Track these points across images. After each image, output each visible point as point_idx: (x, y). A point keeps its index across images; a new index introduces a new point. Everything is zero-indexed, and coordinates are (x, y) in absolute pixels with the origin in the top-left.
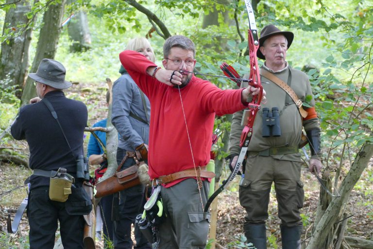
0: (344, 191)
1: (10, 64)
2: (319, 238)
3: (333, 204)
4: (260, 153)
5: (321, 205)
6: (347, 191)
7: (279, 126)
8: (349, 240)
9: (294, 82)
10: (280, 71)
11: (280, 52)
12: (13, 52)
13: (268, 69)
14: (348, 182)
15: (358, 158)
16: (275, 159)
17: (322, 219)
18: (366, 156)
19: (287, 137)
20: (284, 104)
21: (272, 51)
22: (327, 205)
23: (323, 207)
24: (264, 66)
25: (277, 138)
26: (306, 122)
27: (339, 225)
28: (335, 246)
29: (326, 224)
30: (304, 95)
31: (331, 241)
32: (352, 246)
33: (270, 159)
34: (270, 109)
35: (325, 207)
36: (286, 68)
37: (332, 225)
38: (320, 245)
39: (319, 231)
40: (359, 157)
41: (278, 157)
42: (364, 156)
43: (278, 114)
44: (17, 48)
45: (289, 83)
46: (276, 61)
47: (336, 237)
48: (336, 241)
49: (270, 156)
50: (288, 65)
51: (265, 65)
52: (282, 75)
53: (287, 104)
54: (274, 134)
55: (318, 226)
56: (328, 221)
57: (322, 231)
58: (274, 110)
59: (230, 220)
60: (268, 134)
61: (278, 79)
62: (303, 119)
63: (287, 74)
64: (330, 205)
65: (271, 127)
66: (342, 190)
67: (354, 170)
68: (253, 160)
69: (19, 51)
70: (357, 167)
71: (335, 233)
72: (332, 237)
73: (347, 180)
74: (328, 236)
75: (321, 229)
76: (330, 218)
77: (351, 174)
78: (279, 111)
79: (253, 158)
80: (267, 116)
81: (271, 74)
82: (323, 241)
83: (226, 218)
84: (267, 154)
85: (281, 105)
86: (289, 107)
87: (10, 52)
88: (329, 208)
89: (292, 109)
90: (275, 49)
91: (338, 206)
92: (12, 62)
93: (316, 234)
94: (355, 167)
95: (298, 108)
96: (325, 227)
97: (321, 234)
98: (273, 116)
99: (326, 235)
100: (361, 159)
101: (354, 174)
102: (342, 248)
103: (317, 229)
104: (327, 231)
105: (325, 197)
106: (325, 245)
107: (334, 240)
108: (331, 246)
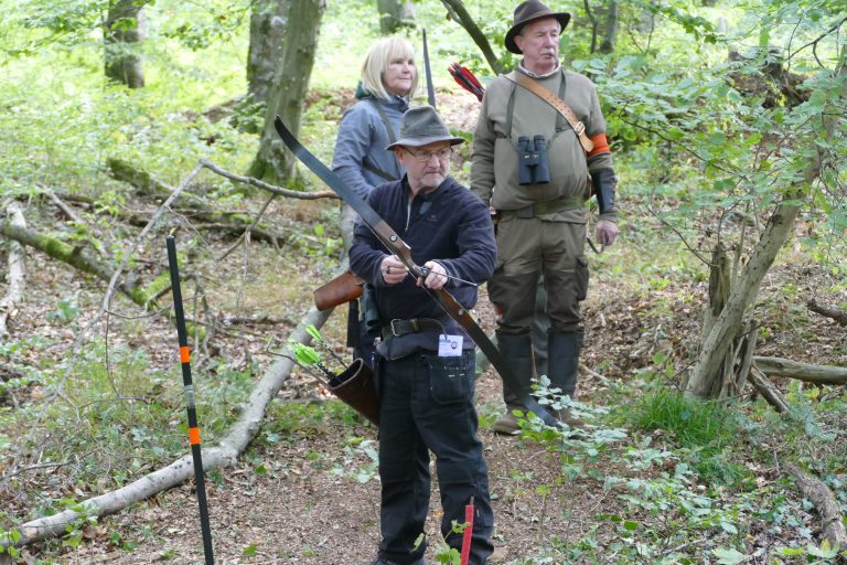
0: (748, 282)
2: (710, 364)
3: (730, 305)
4: (519, 214)
5: (711, 307)
6: (753, 284)
7: (545, 166)
8: (766, 364)
9: (570, 93)
10: (546, 75)
11: (548, 47)
13: (527, 72)
14: (754, 269)
15: (770, 227)
16: (544, 221)
17: (713, 331)
18: (784, 222)
19: (561, 184)
20: (554, 130)
21: (535, 44)
22: (722, 307)
23: (714, 311)
24: (520, 66)
25: (545, 186)
26: (592, 157)
27: (742, 340)
28: (738, 376)
29: (720, 339)
30: (588, 114)
31: (728, 368)
32: (766, 374)
33: (535, 221)
34: (531, 139)
35: (718, 310)
36: (557, 70)
37: (730, 341)
38: (711, 376)
39: (709, 353)
40: (771, 224)
41: (549, 217)
42: (781, 223)
43: (545, 147)
44: (276, 36)
45: (562, 95)
46: (542, 61)
47: (739, 362)
48: (738, 368)
49: (534, 217)
50: (560, 65)
51: (523, 66)
52: (550, 82)
53: (559, 129)
54: (538, 179)
55: (706, 343)
56: (723, 334)
57: (713, 353)
58: (537, 139)
59: (604, 324)
60: (527, 179)
61: (542, 88)
62: (588, 154)
63: (558, 80)
64: (725, 307)
65: (533, 168)
66: (745, 281)
67: (765, 247)
68: (507, 225)
70: (769, 242)
71: (736, 354)
72: (730, 362)
73: (753, 265)
74: (723, 361)
75: (711, 348)
76: (725, 329)
77: (759, 254)
78: (546, 142)
79: (507, 221)
80: (526, 150)
81: (531, 81)
82: (715, 369)
84: (530, 214)
85: (548, 131)
86: (562, 135)
88: (724, 313)
89: (567, 136)
90: (540, 41)
91: (739, 310)
93: (704, 358)
94: (765, 242)
95: (578, 137)
96: (718, 347)
97: (711, 357)
98: (536, 149)
99: (721, 358)
100: (776, 228)
101: (764, 254)
102: (750, 378)
103: (705, 349)
104: (722, 352)
105: (718, 295)
106: (720, 375)
107: (736, 367)
108: (730, 377)
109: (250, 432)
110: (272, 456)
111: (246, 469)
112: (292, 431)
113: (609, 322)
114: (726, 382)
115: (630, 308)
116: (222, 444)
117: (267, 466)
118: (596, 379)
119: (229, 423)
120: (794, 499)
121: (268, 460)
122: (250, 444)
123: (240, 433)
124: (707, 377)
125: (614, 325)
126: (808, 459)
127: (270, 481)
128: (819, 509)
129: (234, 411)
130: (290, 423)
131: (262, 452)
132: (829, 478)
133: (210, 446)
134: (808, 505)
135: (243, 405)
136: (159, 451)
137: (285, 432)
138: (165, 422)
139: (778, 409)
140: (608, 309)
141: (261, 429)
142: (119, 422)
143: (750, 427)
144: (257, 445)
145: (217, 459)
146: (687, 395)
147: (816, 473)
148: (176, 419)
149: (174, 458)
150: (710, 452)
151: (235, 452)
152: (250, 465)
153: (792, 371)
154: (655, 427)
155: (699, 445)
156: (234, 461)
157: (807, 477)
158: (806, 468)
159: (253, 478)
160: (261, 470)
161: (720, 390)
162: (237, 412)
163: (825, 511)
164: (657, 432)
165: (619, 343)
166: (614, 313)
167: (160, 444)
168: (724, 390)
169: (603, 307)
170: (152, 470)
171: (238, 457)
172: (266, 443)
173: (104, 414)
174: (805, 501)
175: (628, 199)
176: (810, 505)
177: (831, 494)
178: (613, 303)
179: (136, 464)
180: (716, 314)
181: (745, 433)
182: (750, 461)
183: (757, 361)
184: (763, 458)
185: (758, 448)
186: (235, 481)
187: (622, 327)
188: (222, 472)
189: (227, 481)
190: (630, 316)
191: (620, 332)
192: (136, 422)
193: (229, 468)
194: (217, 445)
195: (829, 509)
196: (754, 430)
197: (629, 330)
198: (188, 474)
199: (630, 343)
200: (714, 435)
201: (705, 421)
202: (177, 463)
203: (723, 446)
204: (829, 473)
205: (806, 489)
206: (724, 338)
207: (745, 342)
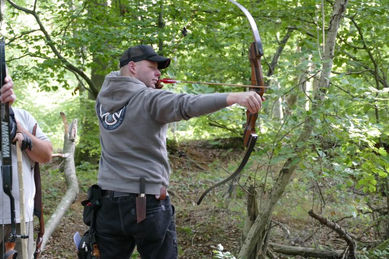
0: (271, 203)
2: (250, 245)
3: (261, 214)
5: (249, 216)
6: (273, 203)
14: (274, 196)
15: (282, 175)
17: (252, 228)
18: (289, 172)
23: (251, 218)
27: (266, 233)
28: (263, 251)
29: (257, 232)
31: (259, 247)
37: (261, 233)
38: (252, 251)
39: (250, 239)
40: (282, 173)
42: (288, 173)
47: (264, 244)
48: (264, 247)
55: (249, 234)
56: (258, 230)
57: (253, 239)
64: (259, 215)
66: (269, 203)
67: (279, 185)
70: (281, 182)
71: (263, 240)
72: (261, 244)
73: (273, 194)
74: (257, 243)
75: (252, 237)
76: (259, 227)
77: (276, 188)
82: (253, 247)
88: (258, 218)
91: (266, 217)
93: (248, 242)
94: (279, 182)
96: (255, 235)
97: (252, 241)
99: (256, 241)
100: (285, 175)
101: (279, 188)
102: (267, 252)
103: (248, 237)
104: (257, 239)
105: (252, 209)
106: (255, 251)
114: (258, 254)
124: (249, 252)
161: (255, 258)
168: (257, 258)
206: (259, 231)
207: (267, 233)
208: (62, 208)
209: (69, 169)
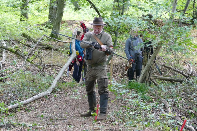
1: (52, 15)
2: (143, 76)
3: (147, 65)
6: (152, 61)
8: (154, 76)
12: (53, 11)
17: (144, 70)
22: (146, 65)
28: (148, 79)
32: (154, 78)
37: (147, 72)
38: (143, 79)
40: (156, 49)
44: (54, 10)
47: (149, 76)
48: (149, 77)
57: (144, 74)
59: (119, 67)
66: (150, 61)
69: (55, 11)
72: (147, 76)
74: (146, 76)
75: (143, 73)
82: (144, 77)
83: (118, 67)
87: (52, 11)
91: (149, 66)
92: (53, 14)
99: (145, 75)
100: (157, 50)
102: (151, 79)
103: (142, 73)
104: (146, 74)
106: (145, 79)
107: (148, 77)
108: (147, 79)
109: (53, 88)
110: (57, 93)
111: (52, 96)
112: (61, 88)
113: (120, 67)
114: (146, 80)
115: (124, 64)
116: (47, 91)
117: (56, 95)
118: (118, 78)
119: (49, 87)
120: (160, 103)
121: (57, 94)
122: (53, 91)
123: (51, 89)
124: (142, 79)
125: (121, 68)
126: (163, 96)
127: (57, 98)
128: (165, 105)
129: (50, 84)
130: (61, 87)
131: (55, 92)
132: (167, 99)
133: (45, 91)
134: (163, 105)
135: (52, 83)
136: (35, 92)
137: (60, 88)
138: (36, 86)
139: (156, 85)
140: (120, 64)
141: (55, 88)
142: (27, 86)
143: (151, 89)
144: (54, 91)
145: (46, 94)
146: (139, 82)
147: (164, 98)
148: (38, 86)
149: (38, 93)
150: (144, 94)
151: (50, 92)
152: (53, 95)
153: (158, 78)
154: (132, 89)
155: (141, 92)
156: (50, 94)
157: (163, 99)
158: (162, 97)
159: (54, 98)
160: (55, 96)
161: (145, 81)
162: (51, 84)
163: (166, 106)
164: (133, 90)
165: (122, 71)
166: (121, 65)
167: (35, 91)
168: (146, 82)
169: (119, 64)
170: (34, 96)
171: (51, 94)
172: (56, 91)
173: (24, 84)
174: (162, 104)
175: (123, 43)
176: (164, 105)
177: (167, 102)
178: (121, 63)
179: (30, 94)
180: (144, 66)
181: (150, 90)
182: (151, 96)
183: (152, 76)
184: (154, 95)
185: (153, 93)
186: (50, 98)
187: (123, 68)
188: (48, 96)
189: (48, 98)
190: (124, 66)
191: (122, 69)
192: (30, 86)
193: (49, 95)
194: (46, 91)
195: (167, 106)
196: (152, 90)
197: (124, 68)
198: (41, 97)
199: (124, 71)
200: (144, 90)
201: (143, 88)
202: (39, 94)
203: (146, 93)
204: (167, 98)
205: (163, 102)
206: (146, 71)
207: (150, 72)
208: (69, 62)
209: (73, 47)
